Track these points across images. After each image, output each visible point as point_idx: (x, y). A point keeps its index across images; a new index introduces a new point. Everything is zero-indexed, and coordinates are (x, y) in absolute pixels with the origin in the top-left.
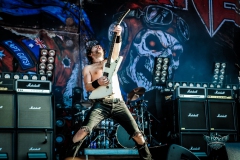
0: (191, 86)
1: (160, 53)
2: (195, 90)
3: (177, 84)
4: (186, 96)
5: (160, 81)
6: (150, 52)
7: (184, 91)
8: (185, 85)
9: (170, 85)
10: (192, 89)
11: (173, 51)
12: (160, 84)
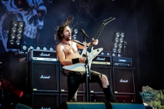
0: (45, 49)
1: (26, 12)
2: (48, 53)
3: (31, 48)
4: (39, 59)
5: (15, 44)
6: (18, 10)
7: (37, 54)
8: (38, 49)
9: (24, 48)
10: (45, 53)
11: (38, 11)
12: (15, 46)
